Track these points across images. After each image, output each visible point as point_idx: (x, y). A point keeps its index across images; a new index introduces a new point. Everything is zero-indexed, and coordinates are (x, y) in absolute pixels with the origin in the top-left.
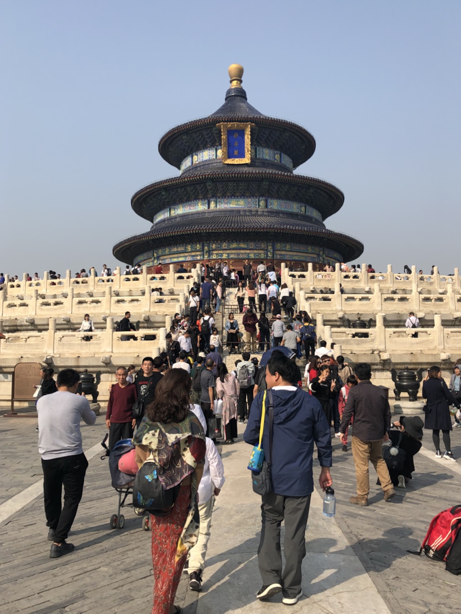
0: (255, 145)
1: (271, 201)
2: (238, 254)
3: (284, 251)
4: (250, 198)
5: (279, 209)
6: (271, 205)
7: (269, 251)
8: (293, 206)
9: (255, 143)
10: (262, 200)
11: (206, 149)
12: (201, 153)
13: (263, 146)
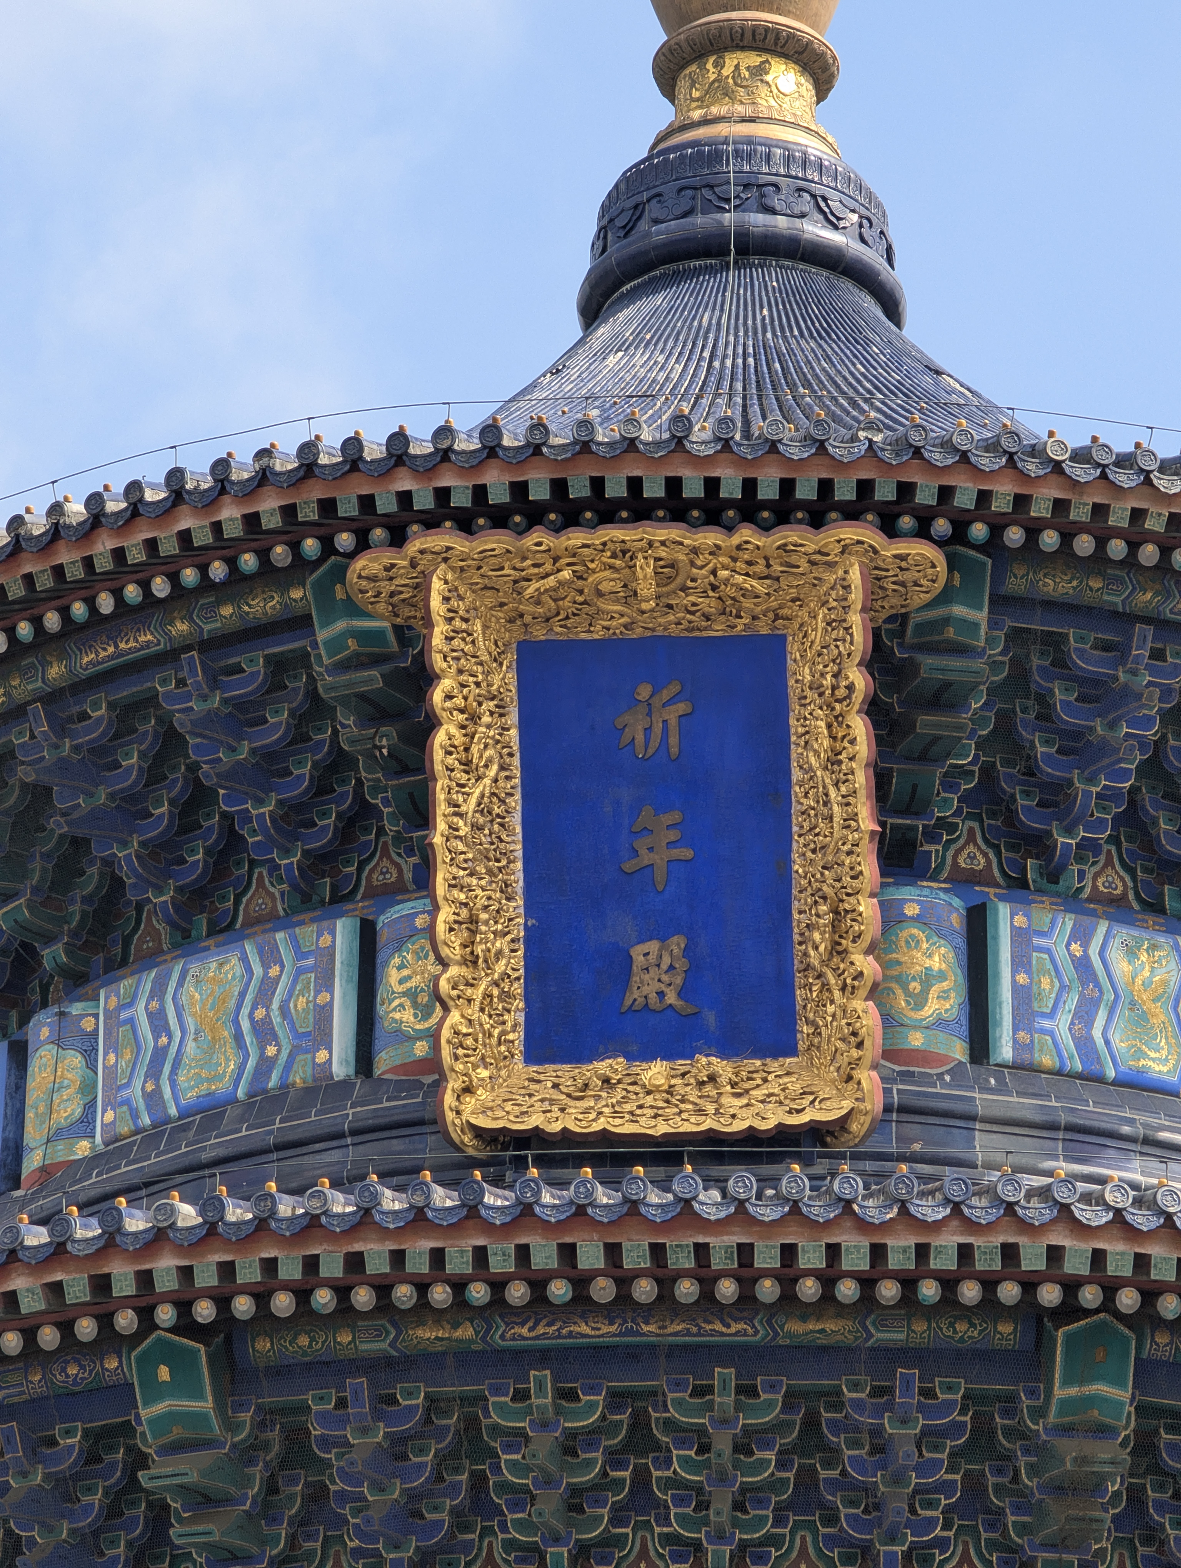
0: (967, 880)
11: (211, 942)
12: (140, 1011)
13: (1096, 897)
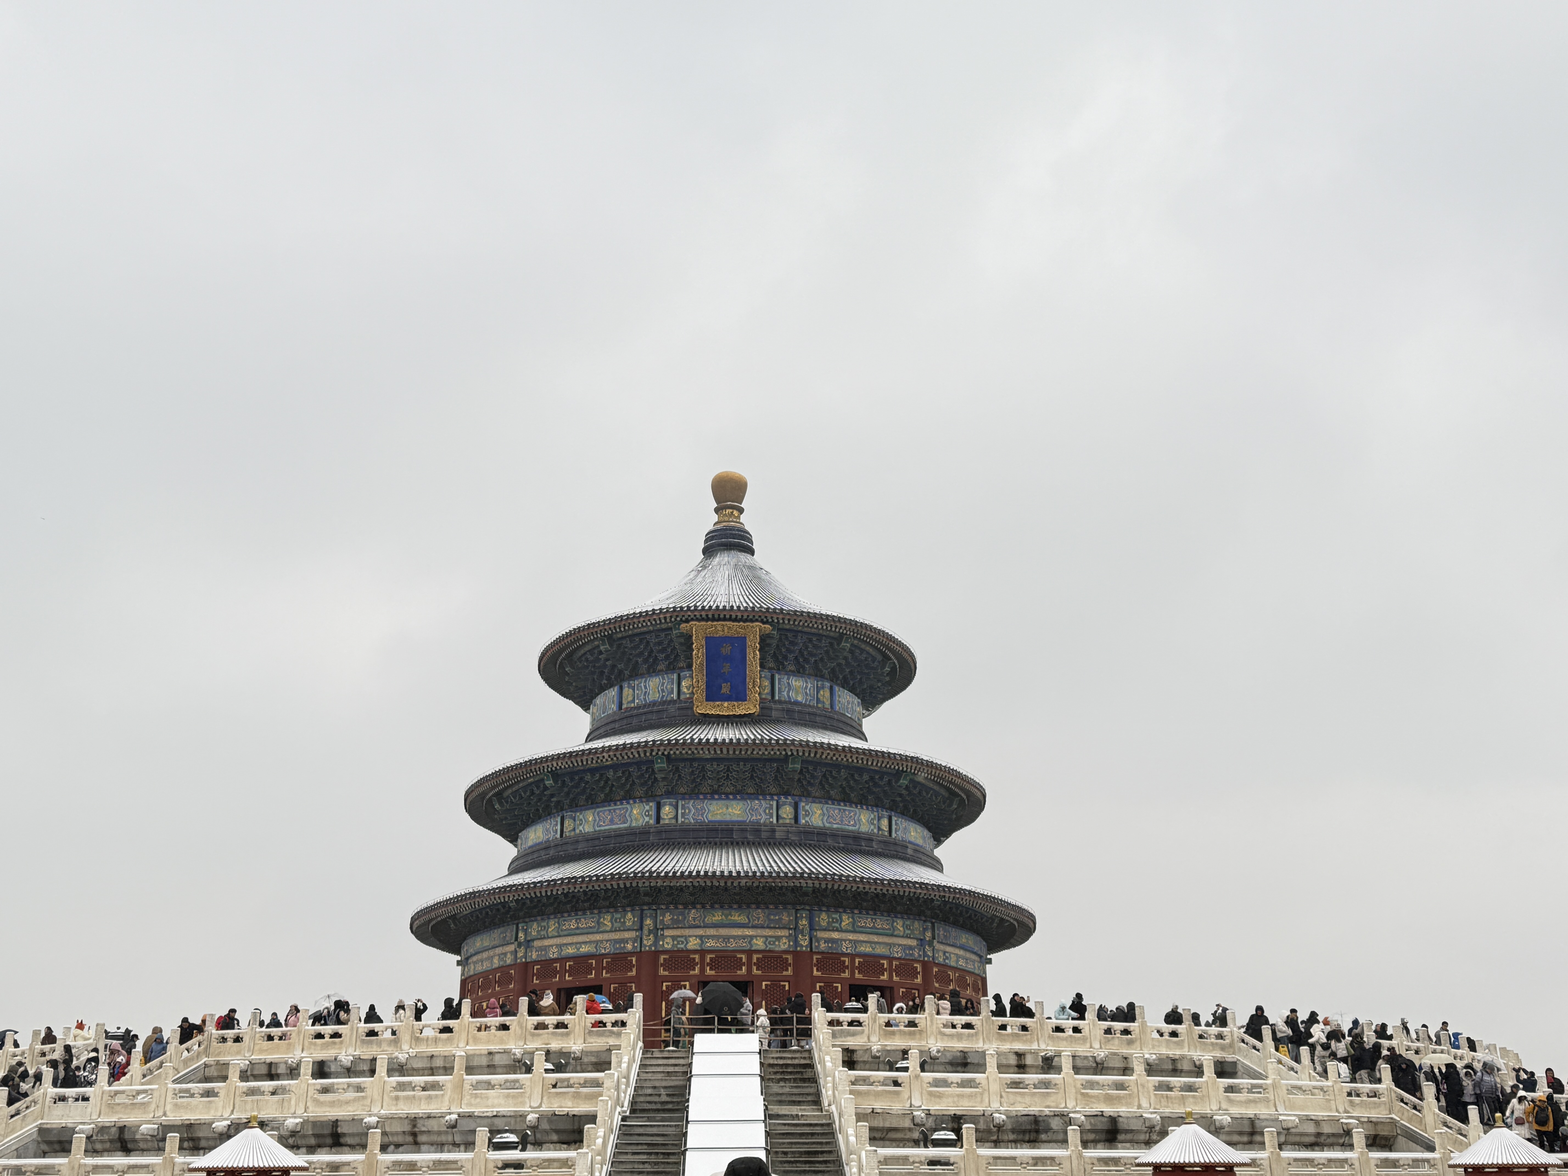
0: (770, 669)
1: (807, 807)
2: (726, 939)
3: (837, 930)
4: (758, 799)
5: (827, 825)
6: (807, 816)
7: (802, 932)
8: (860, 820)
9: (772, 665)
10: (785, 804)
11: (653, 674)
12: (642, 684)
13: (790, 671)
